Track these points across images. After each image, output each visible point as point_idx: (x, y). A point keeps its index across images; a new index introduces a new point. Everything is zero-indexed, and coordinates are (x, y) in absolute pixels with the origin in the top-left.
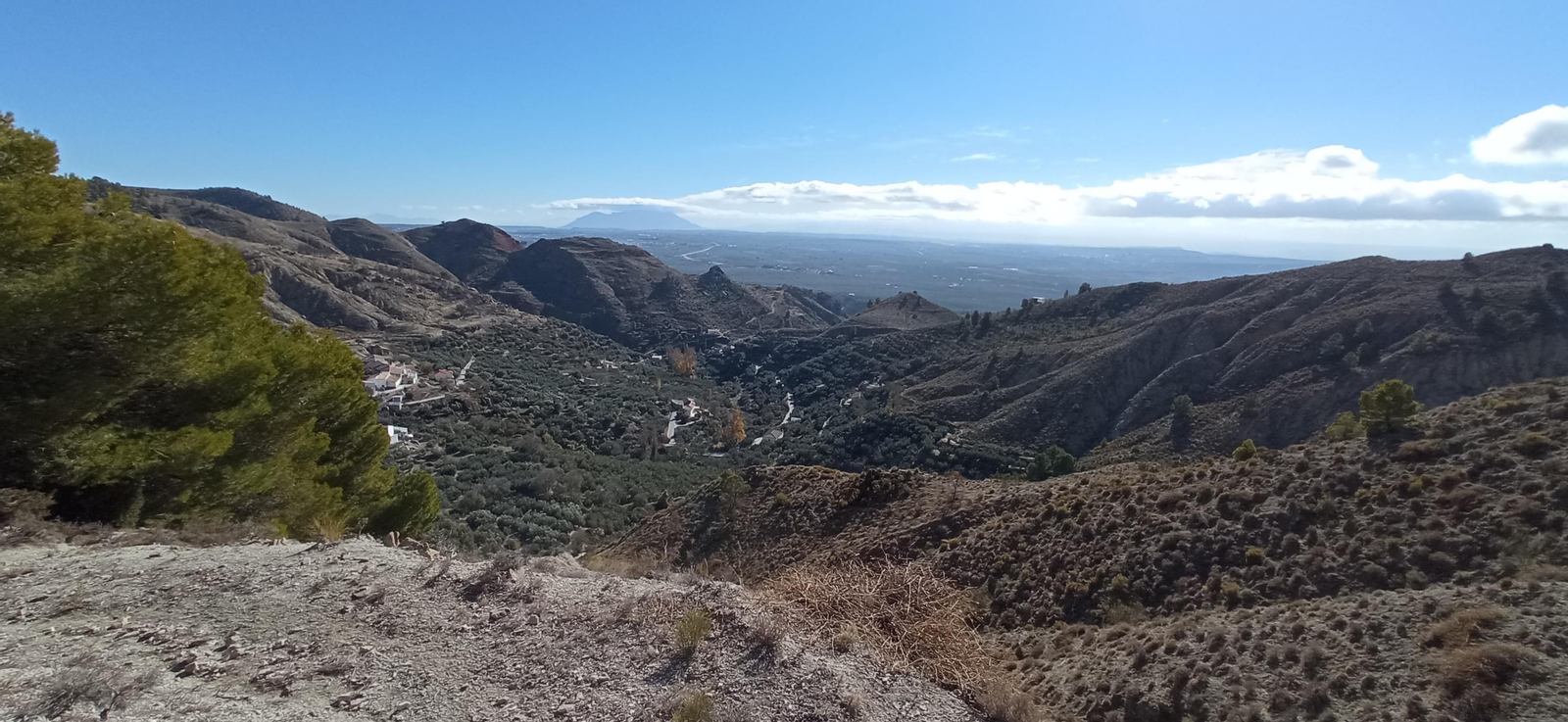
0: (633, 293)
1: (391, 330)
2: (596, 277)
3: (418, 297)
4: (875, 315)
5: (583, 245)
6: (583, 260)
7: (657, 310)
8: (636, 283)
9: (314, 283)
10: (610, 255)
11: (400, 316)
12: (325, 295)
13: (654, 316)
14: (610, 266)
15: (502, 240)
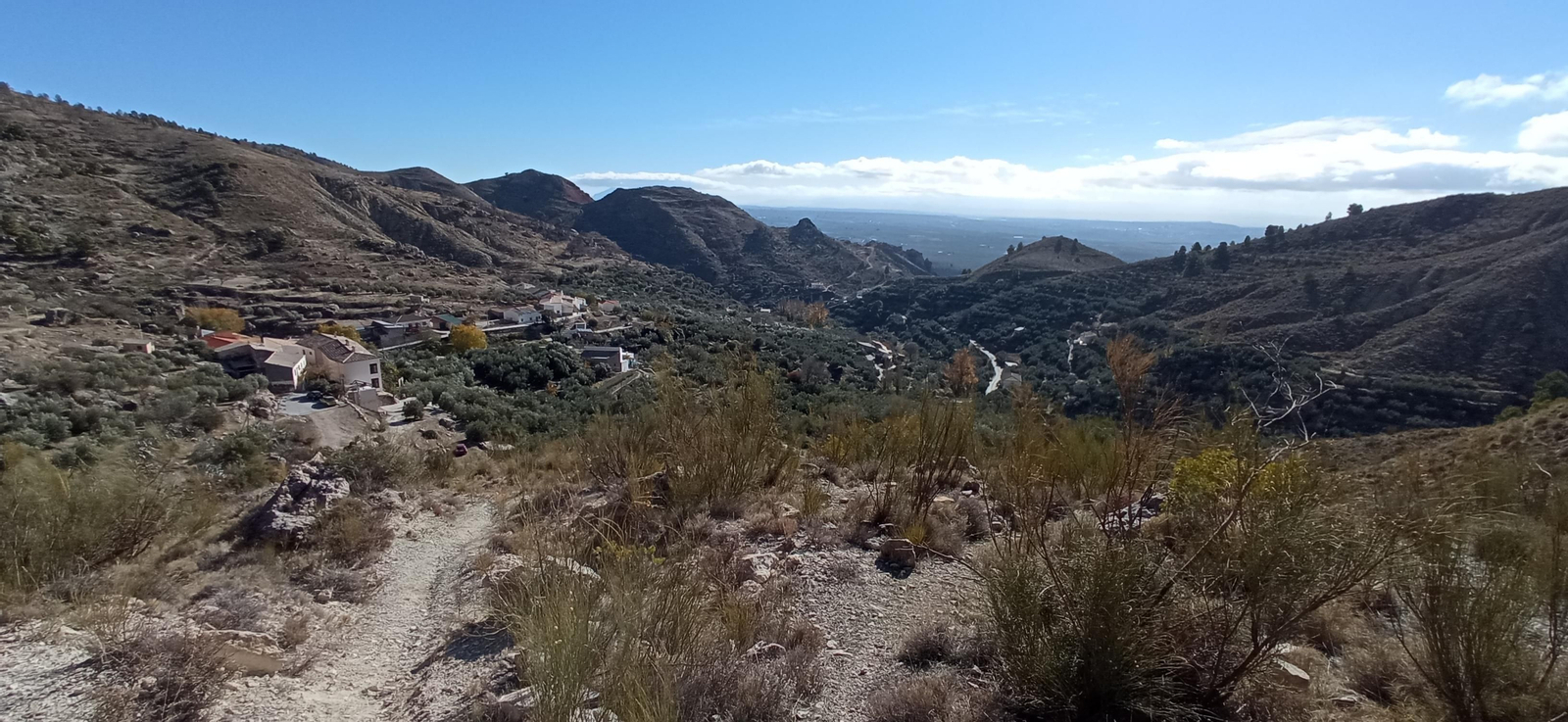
0: (726, 244)
1: (507, 266)
2: (684, 226)
3: (523, 234)
4: (1036, 259)
5: (666, 195)
6: (669, 209)
7: (753, 262)
8: (727, 234)
9: (415, 215)
10: (696, 204)
11: (510, 252)
12: (430, 228)
13: (752, 268)
14: (696, 216)
15: (571, 191)
